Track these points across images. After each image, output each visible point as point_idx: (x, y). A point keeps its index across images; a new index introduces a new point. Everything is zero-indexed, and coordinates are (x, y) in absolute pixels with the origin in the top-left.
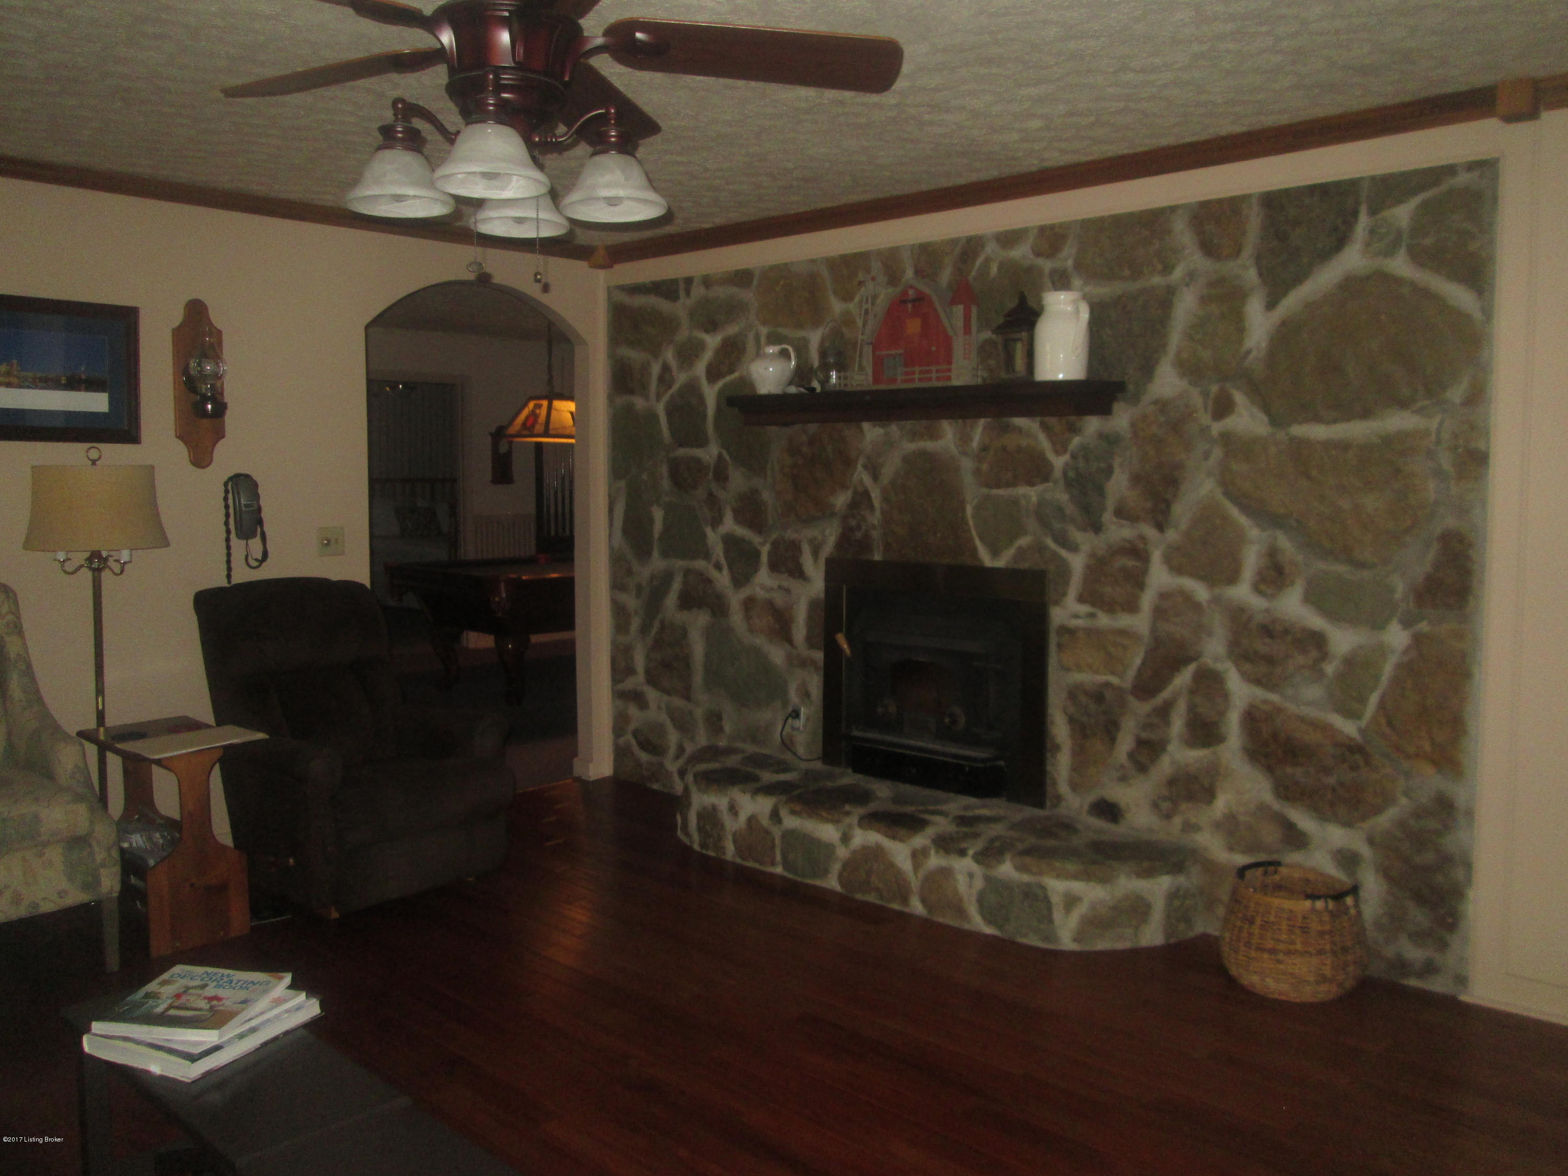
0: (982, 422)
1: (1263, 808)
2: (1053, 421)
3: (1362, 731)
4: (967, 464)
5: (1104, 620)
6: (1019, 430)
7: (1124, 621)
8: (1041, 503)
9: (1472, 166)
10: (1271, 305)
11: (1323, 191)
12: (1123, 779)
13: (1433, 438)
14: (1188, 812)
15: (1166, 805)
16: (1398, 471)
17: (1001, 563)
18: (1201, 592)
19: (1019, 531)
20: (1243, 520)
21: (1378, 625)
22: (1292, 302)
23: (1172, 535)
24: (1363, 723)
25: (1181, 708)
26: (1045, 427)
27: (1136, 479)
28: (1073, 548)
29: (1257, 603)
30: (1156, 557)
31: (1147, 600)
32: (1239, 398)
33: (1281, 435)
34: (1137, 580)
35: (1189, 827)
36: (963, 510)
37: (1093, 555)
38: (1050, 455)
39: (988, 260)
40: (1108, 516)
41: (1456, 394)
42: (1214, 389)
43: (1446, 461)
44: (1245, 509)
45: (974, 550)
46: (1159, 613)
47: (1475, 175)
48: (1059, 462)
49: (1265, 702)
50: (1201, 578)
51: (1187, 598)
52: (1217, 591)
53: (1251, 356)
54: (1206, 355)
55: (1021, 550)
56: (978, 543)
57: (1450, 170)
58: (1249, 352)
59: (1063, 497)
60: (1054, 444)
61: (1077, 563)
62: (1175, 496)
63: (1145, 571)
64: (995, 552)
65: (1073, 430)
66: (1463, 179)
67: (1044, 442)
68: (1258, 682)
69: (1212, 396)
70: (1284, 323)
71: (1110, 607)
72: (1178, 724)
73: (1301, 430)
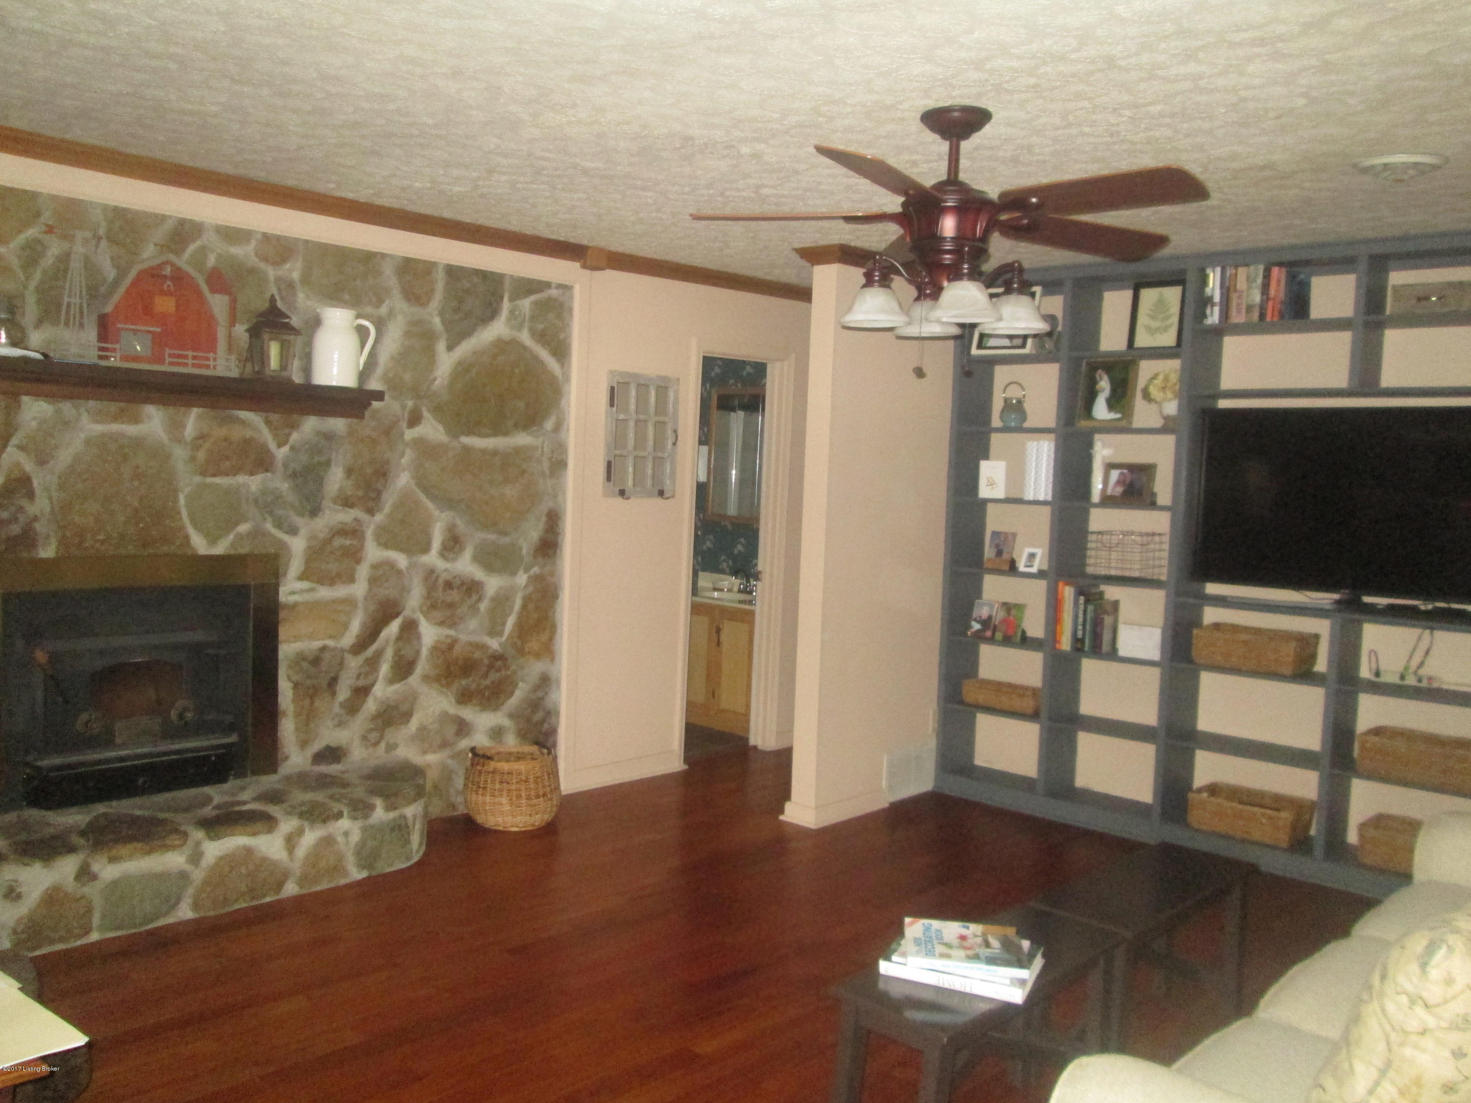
0: (195, 411)
1: (445, 714)
2: (275, 417)
3: (501, 644)
4: (180, 454)
5: (325, 593)
6: (243, 422)
7: (340, 591)
8: (264, 492)
9: (560, 286)
10: (450, 348)
11: (484, 275)
12: (341, 724)
13: (540, 451)
14: (391, 735)
15: (374, 736)
16: (524, 472)
17: (220, 549)
18: (401, 560)
19: (243, 518)
20: (430, 505)
21: (514, 573)
22: (466, 347)
23: (379, 517)
24: (504, 638)
25: (389, 653)
26: (268, 423)
27: (349, 472)
28: (293, 531)
29: (441, 565)
30: (369, 534)
31: (363, 572)
32: (426, 414)
33: (455, 444)
34: (354, 555)
35: (391, 747)
36: (176, 500)
37: (312, 537)
38: (272, 446)
39: (203, 249)
40: (327, 503)
41: (549, 425)
42: (410, 404)
43: (546, 465)
44: (432, 497)
45: (187, 538)
46: (373, 581)
47: (560, 292)
48: (281, 453)
49: (447, 636)
50: (402, 550)
51: (391, 565)
52: (415, 559)
53: (437, 382)
54: (407, 377)
55: (240, 537)
56: (191, 531)
57: (547, 285)
58: (435, 379)
59: (284, 486)
60: (275, 436)
61: (298, 545)
62: (385, 486)
63: (361, 547)
64: (213, 541)
65: (294, 426)
66: (554, 292)
67: (267, 436)
68: (441, 624)
69: (408, 408)
70: (460, 363)
71: (331, 580)
72: (385, 668)
73: (466, 440)
